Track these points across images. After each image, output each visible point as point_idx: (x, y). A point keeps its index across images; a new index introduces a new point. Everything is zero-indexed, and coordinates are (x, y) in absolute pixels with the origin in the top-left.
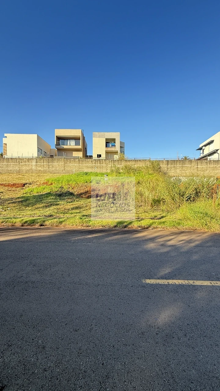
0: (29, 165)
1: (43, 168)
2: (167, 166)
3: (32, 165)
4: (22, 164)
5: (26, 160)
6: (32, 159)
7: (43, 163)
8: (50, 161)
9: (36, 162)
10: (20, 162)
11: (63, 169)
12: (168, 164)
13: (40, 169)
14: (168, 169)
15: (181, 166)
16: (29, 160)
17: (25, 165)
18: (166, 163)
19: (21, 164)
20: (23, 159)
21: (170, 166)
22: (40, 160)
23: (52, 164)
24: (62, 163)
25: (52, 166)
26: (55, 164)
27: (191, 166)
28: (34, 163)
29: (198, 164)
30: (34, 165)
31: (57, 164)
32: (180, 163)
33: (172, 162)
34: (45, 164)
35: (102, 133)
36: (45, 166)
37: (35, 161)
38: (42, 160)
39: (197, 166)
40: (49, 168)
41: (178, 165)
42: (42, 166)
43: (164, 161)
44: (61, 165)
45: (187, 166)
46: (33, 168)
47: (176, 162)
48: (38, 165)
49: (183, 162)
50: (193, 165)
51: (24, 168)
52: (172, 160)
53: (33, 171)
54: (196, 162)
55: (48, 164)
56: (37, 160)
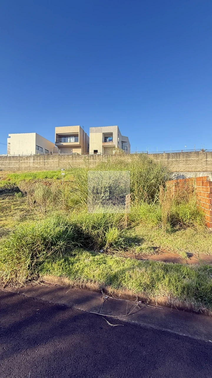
0: (27, 162)
1: (39, 165)
2: (167, 160)
3: (30, 163)
4: (22, 161)
5: (25, 158)
6: (30, 156)
7: (40, 160)
8: (46, 158)
9: (34, 160)
10: (20, 159)
11: (58, 165)
12: (168, 158)
13: (37, 166)
14: (168, 163)
15: (184, 159)
16: (28, 157)
17: (24, 162)
18: (167, 156)
19: (20, 161)
20: (23, 157)
21: (171, 160)
22: (37, 158)
23: (47, 161)
24: (56, 160)
25: (48, 163)
26: (50, 161)
27: (198, 159)
28: (32, 161)
29: (207, 156)
30: (32, 162)
31: (52, 161)
32: (183, 156)
33: (174, 155)
34: (41, 161)
35: (99, 127)
36: (41, 163)
37: (33, 158)
38: (39, 157)
39: (207, 158)
40: (45, 165)
41: (181, 158)
42: (39, 163)
43: (164, 154)
44: (56, 161)
45: (192, 159)
46: (31, 166)
47: (178, 155)
48: (35, 162)
49: (187, 155)
50: (200, 157)
51: (23, 166)
52: (173, 153)
53: (31, 168)
54: (204, 154)
55: (44, 161)
56: (34, 157)
